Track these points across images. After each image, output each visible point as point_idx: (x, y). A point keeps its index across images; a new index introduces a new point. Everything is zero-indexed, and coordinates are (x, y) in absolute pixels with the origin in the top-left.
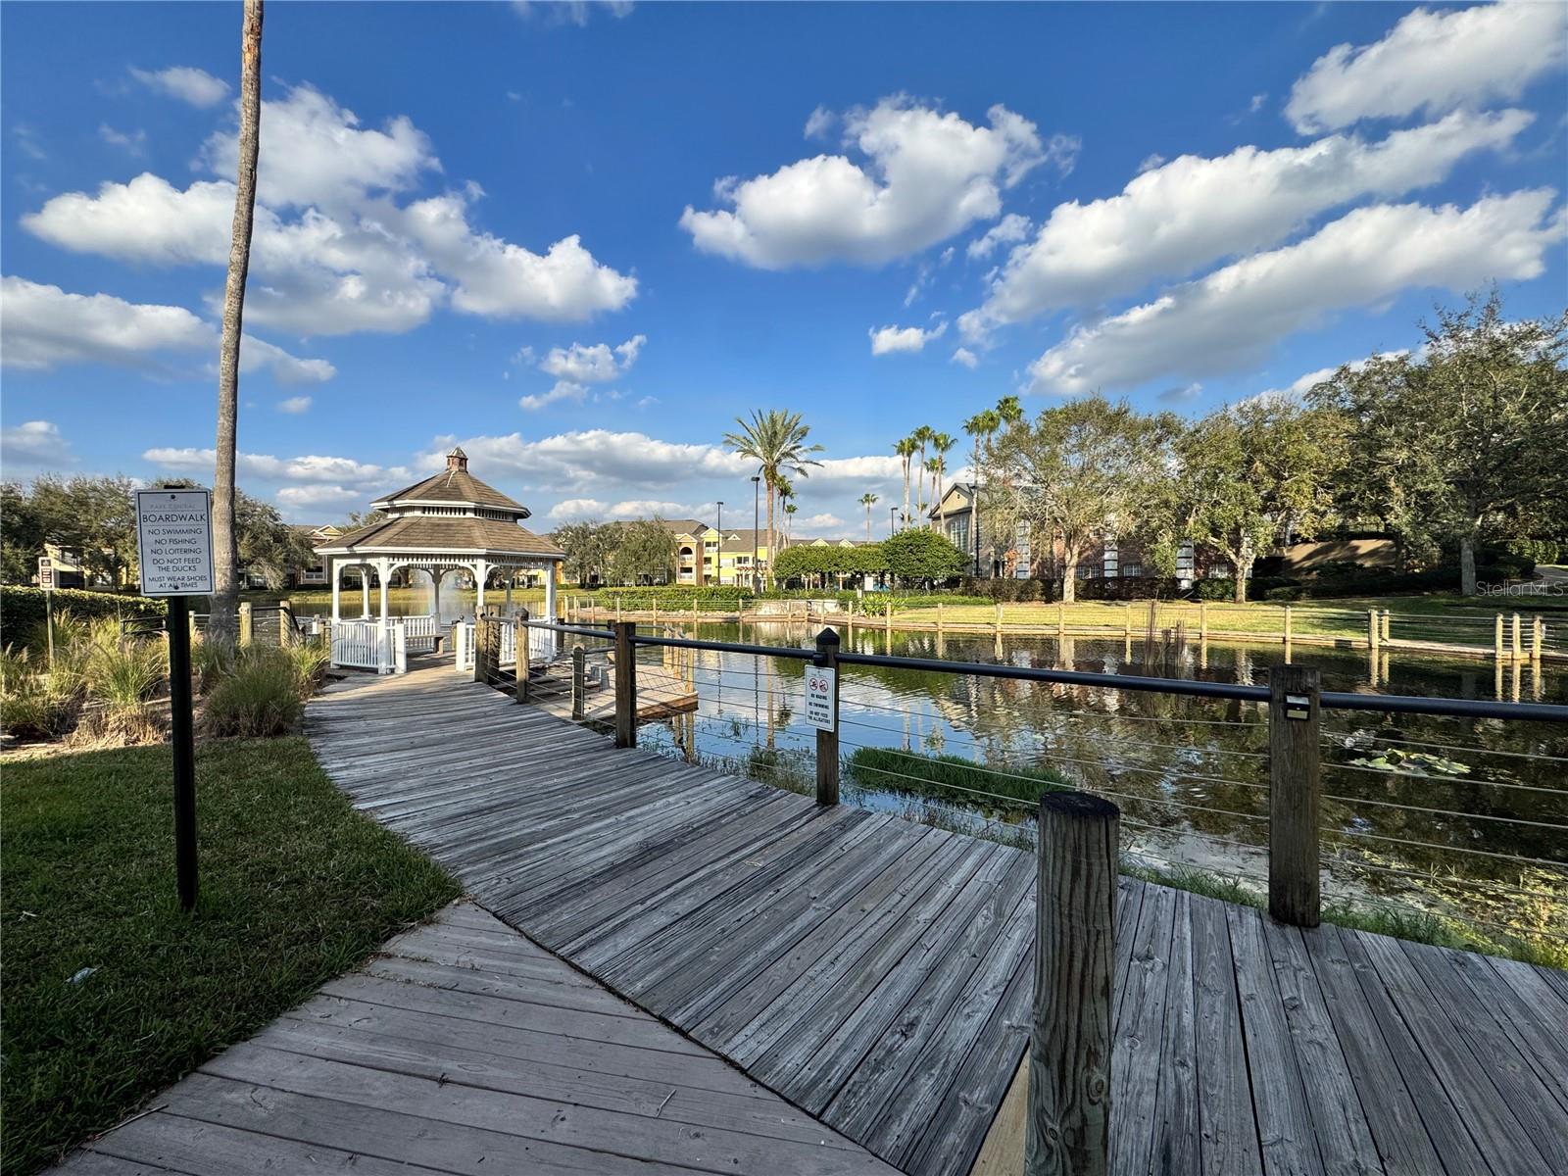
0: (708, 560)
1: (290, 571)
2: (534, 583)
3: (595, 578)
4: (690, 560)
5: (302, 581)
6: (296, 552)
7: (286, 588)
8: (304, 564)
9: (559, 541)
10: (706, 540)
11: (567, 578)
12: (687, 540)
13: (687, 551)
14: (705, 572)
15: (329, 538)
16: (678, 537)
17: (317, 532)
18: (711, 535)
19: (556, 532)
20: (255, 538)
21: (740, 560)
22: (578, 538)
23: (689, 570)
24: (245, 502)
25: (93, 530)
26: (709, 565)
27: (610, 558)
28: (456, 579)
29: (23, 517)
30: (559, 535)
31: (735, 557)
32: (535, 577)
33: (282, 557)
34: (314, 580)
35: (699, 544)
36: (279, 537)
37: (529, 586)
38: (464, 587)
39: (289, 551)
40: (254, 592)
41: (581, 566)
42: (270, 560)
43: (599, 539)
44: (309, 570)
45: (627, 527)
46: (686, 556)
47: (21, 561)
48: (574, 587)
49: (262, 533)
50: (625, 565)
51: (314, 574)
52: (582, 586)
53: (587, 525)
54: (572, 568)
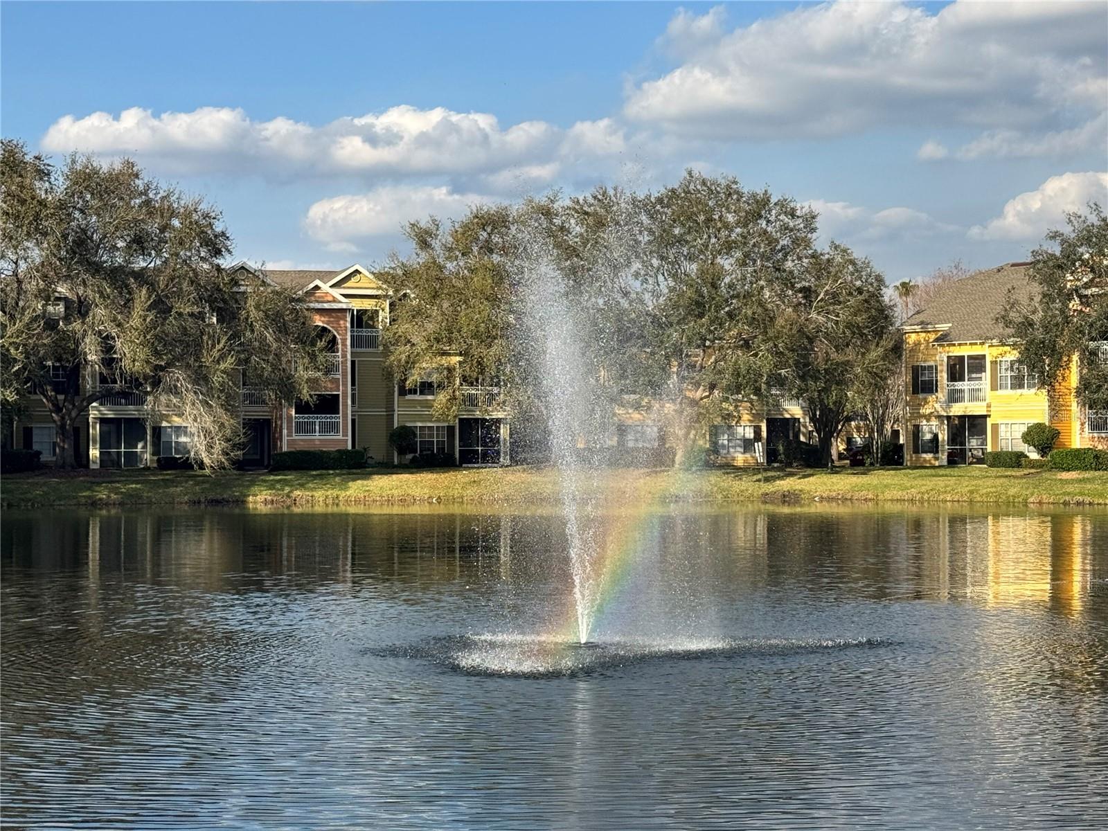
1: (259, 412)
2: (973, 443)
5: (289, 440)
6: (264, 349)
7: (240, 465)
8: (287, 388)
9: (1069, 281)
11: (1096, 425)
15: (357, 305)
17: (326, 288)
19: (1056, 249)
20: (161, 307)
24: (147, 203)
28: (714, 433)
30: (1067, 261)
32: (975, 424)
33: (228, 363)
34: (317, 440)
37: (957, 458)
38: (740, 457)
39: (246, 349)
40: (169, 474)
42: (200, 378)
44: (302, 408)
49: (179, 293)
51: (317, 419)
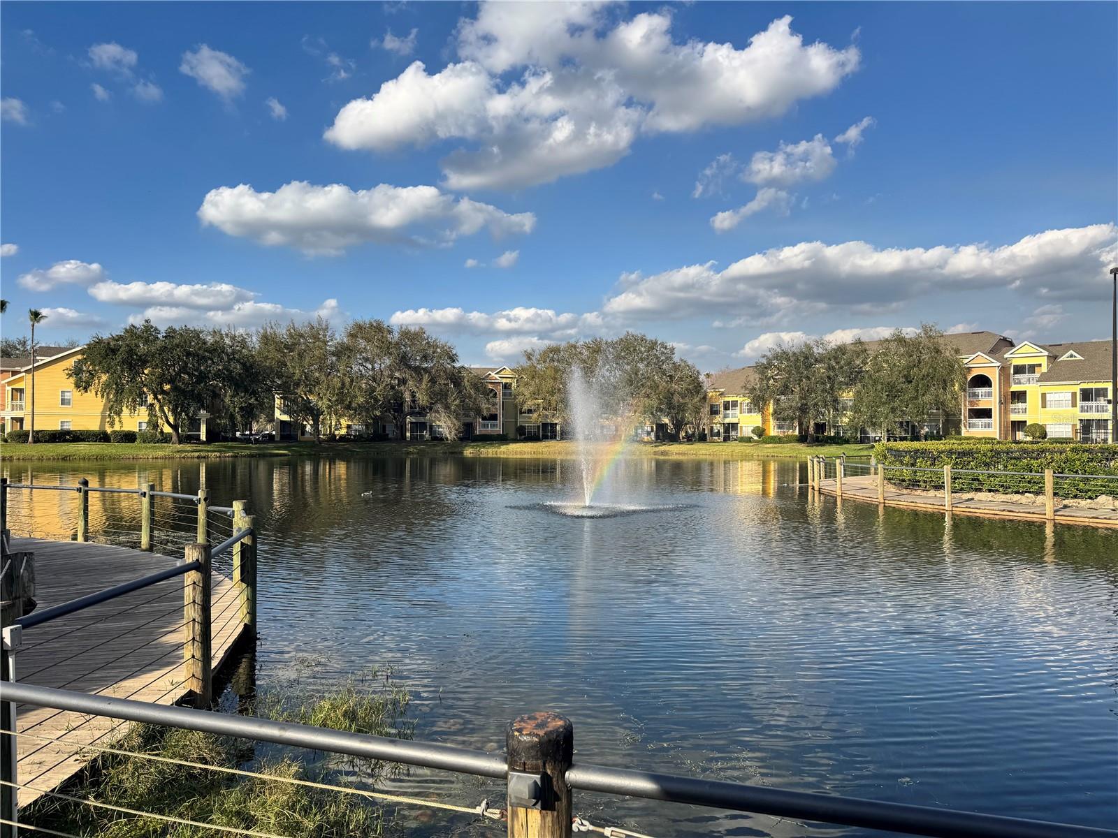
0: (1020, 396)
1: (468, 420)
2: (733, 433)
3: (820, 427)
4: (989, 398)
5: (479, 431)
6: (470, 397)
7: (461, 439)
8: (478, 411)
9: (769, 373)
10: (1016, 362)
11: (780, 427)
12: (981, 363)
13: (983, 381)
14: (1014, 417)
15: (504, 381)
16: (966, 359)
17: (493, 374)
18: (1025, 353)
19: (764, 361)
20: (433, 381)
21: (1087, 395)
22: (797, 368)
23: (986, 413)
24: (428, 343)
25: (296, 377)
26: (1020, 405)
27: (847, 396)
28: (636, 429)
29: (244, 364)
30: (769, 366)
31: (1077, 389)
32: (734, 426)
33: (457, 402)
34: (490, 430)
35: (1004, 370)
36: (456, 378)
37: (726, 439)
38: (646, 438)
39: (464, 396)
40: (435, 442)
41: (803, 410)
42: (447, 407)
43: (830, 368)
44: (484, 418)
45: (875, 347)
46: (980, 391)
47: (237, 409)
48: (789, 440)
49: (440, 376)
50: (874, 405)
51: (490, 423)
52: (802, 439)
53: (810, 348)
54: (790, 412)
